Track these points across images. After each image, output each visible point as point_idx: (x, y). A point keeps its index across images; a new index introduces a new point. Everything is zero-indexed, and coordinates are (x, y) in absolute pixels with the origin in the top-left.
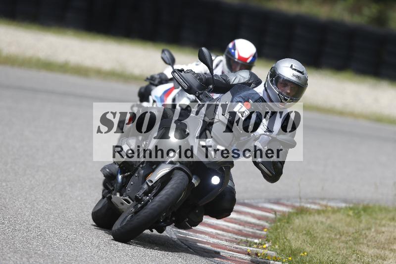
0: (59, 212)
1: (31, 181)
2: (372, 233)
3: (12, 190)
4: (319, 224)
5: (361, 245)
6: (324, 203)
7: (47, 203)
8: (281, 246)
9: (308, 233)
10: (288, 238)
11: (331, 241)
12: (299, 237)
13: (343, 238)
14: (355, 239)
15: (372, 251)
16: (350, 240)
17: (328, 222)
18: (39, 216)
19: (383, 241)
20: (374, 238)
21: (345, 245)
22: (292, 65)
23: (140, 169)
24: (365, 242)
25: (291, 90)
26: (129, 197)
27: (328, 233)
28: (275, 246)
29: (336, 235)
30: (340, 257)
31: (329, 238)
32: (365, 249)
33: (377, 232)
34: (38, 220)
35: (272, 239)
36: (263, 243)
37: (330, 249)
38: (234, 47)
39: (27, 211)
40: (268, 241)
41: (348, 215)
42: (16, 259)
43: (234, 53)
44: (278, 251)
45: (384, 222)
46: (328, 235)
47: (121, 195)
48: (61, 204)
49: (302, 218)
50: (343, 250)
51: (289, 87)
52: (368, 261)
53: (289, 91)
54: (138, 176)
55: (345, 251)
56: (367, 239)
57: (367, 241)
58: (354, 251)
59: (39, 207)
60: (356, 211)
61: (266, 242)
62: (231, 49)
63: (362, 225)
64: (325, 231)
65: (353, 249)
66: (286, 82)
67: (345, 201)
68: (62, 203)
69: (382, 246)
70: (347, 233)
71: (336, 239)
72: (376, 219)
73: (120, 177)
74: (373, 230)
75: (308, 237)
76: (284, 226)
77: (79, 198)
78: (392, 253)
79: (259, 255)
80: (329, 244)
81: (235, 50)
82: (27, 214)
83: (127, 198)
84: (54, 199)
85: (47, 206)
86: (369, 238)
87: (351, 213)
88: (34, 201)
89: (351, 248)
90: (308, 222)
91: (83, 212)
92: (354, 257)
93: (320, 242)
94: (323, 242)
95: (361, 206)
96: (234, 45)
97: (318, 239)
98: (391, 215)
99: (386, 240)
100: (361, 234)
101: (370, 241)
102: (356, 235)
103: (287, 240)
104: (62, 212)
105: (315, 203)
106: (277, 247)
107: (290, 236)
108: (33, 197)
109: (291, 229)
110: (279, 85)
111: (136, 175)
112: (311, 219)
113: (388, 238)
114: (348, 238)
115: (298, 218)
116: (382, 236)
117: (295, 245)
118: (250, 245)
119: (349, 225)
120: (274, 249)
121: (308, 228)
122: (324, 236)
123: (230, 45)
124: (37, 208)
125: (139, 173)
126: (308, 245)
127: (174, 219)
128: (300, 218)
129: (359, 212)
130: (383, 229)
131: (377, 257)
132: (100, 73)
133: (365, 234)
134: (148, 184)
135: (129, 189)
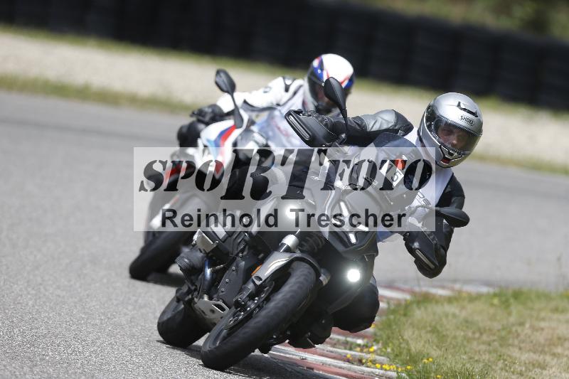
0: (76, 300)
1: (35, 256)
2: (527, 330)
3: (8, 268)
4: (450, 317)
5: (510, 348)
6: (457, 286)
7: (58, 287)
8: (395, 349)
9: (434, 330)
10: (405, 337)
11: (468, 342)
12: (421, 337)
13: (485, 337)
14: (502, 339)
15: (526, 356)
16: (494, 341)
17: (464, 314)
18: (47, 306)
19: (542, 341)
20: (529, 337)
21: (488, 348)
22: (459, 103)
23: (238, 259)
24: (516, 342)
25: (458, 140)
26: (224, 302)
27: (462, 330)
28: (386, 349)
29: (474, 333)
30: (481, 365)
31: (465, 337)
32: (515, 353)
33: (533, 328)
34: (47, 312)
35: (382, 339)
36: (370, 344)
37: (465, 353)
38: (321, 65)
39: (31, 299)
40: (377, 341)
41: (492, 305)
42: (14, 368)
43: (322, 74)
44: (392, 356)
45: (543, 314)
46: (462, 334)
47: (211, 298)
48: (79, 290)
49: (426, 308)
50: (485, 354)
51: (456, 135)
52: (521, 371)
53: (455, 142)
54: (237, 270)
55: (486, 357)
56: (519, 338)
57: (520, 342)
58: (500, 356)
59: (47, 294)
60: (503, 299)
61: (374, 344)
62: (316, 69)
63: (512, 319)
64: (458, 328)
65: (499, 354)
66: (451, 128)
67: (488, 284)
68: (80, 287)
69: (540, 349)
70: (490, 330)
71: (474, 339)
72: (532, 309)
73: (208, 271)
74: (527, 325)
75: (434, 336)
76: (399, 320)
77: (105, 281)
78: (555, 359)
79: (364, 361)
80: (465, 347)
81: (322, 70)
82: (30, 303)
83: (220, 303)
84: (70, 281)
85: (58, 292)
86: (522, 337)
87: (496, 301)
88: (41, 284)
89: (495, 351)
90: (434, 314)
91: (111, 300)
92: (500, 364)
93: (451, 343)
94: (455, 343)
95: (510, 292)
96: (321, 64)
97: (449, 340)
98: (553, 304)
99: (546, 340)
100: (510, 332)
101: (523, 342)
102: (503, 333)
103: (403, 340)
104: (81, 300)
105: (443, 287)
106: (389, 350)
107: (408, 333)
108: (39, 280)
109: (411, 324)
110: (440, 132)
111: (234, 268)
112: (439, 309)
113: (549, 337)
114: (492, 338)
115: (419, 308)
116: (541, 334)
117: (415, 347)
118: (351, 347)
119: (493, 318)
120: (385, 353)
121: (433, 323)
122: (457, 334)
123: (316, 63)
124: (45, 295)
125: (237, 266)
126: (435, 347)
127: (288, 333)
128: (423, 309)
129: (507, 301)
130: (543, 324)
131: (533, 365)
132: (134, 101)
133: (516, 331)
134: (254, 282)
135: (223, 289)
